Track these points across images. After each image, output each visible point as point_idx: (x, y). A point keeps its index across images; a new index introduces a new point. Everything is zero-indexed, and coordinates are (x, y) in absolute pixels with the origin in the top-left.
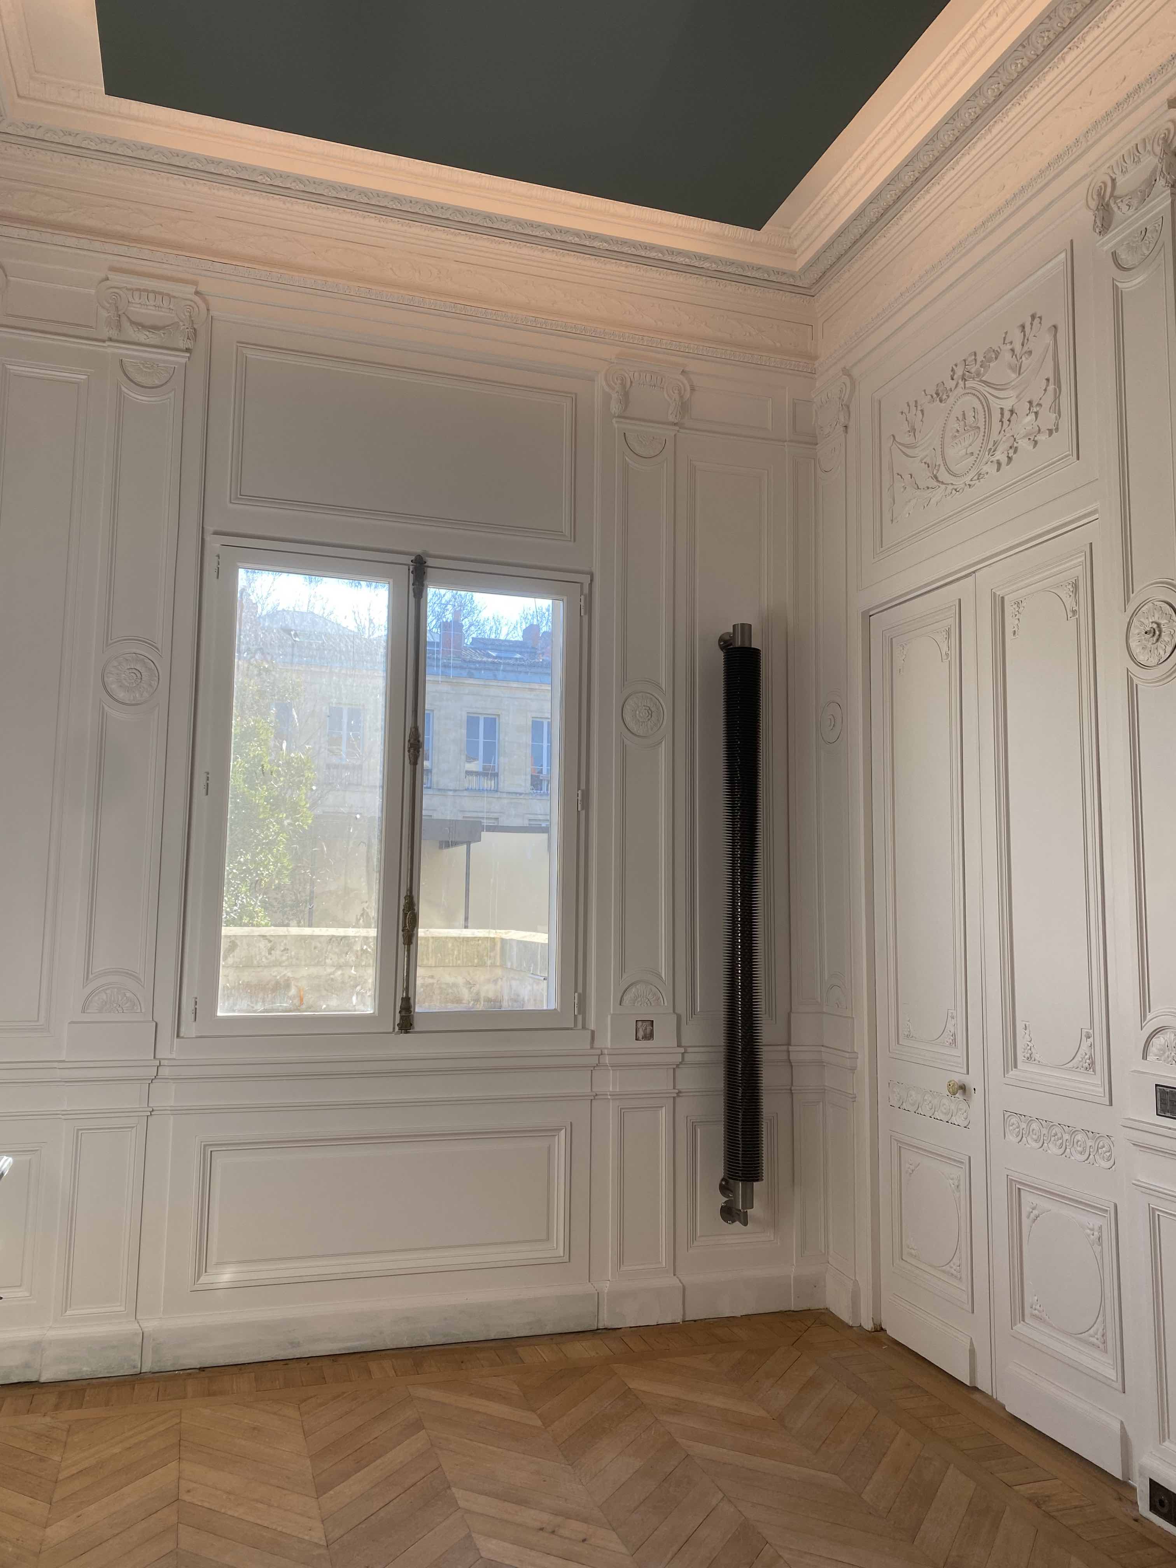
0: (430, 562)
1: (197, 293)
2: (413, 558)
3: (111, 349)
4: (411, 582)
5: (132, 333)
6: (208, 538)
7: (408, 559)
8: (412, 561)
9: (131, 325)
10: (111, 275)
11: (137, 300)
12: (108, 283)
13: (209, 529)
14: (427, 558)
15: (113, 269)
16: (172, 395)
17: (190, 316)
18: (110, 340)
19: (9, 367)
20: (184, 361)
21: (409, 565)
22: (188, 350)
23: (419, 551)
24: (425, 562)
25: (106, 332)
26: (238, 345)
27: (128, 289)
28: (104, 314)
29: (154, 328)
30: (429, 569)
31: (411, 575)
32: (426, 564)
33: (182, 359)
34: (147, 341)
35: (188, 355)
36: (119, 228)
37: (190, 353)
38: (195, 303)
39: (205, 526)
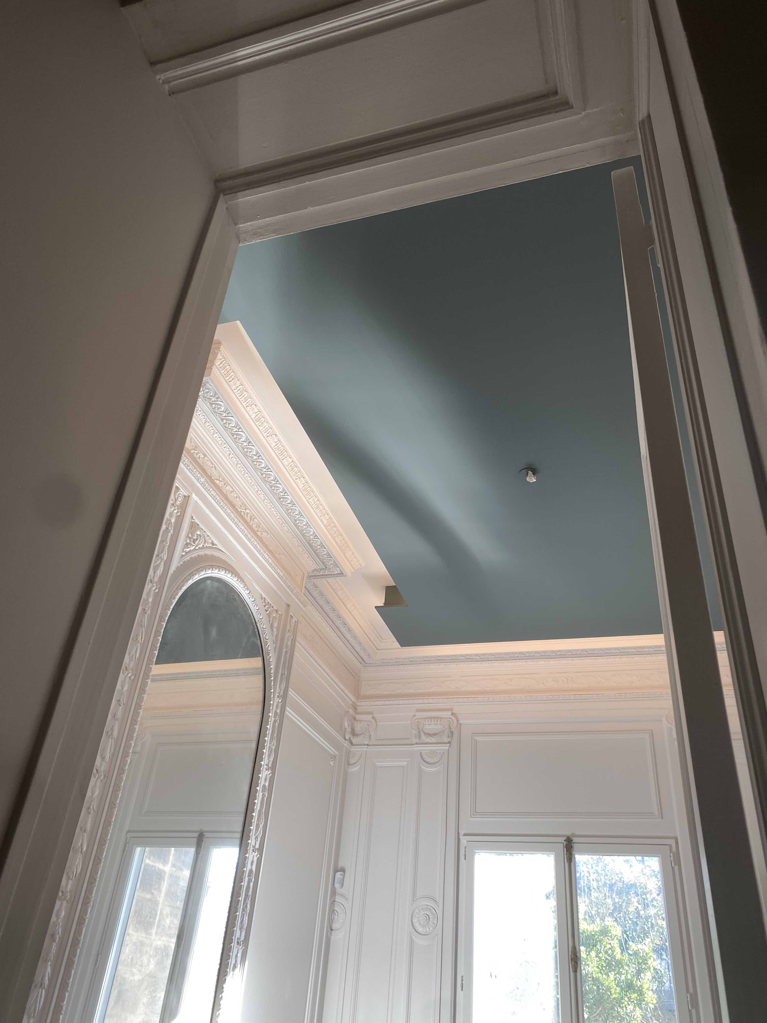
0: (575, 840)
1: (453, 714)
2: (565, 838)
3: (416, 748)
4: (565, 853)
5: (425, 739)
6: (461, 837)
7: (562, 839)
8: (565, 840)
9: (424, 735)
10: (417, 714)
11: (427, 723)
12: (415, 717)
13: (462, 832)
14: (573, 838)
15: (418, 711)
16: (442, 766)
17: (449, 726)
18: (416, 744)
19: (376, 763)
20: (447, 748)
21: (563, 843)
22: (449, 743)
23: (568, 833)
24: (572, 840)
25: (415, 741)
26: (473, 735)
27: (423, 718)
28: (414, 732)
29: (435, 734)
30: (575, 844)
31: (565, 849)
32: (573, 842)
33: (446, 747)
34: (431, 741)
35: (448, 745)
36: (420, 691)
37: (450, 744)
38: (452, 720)
39: (459, 831)
